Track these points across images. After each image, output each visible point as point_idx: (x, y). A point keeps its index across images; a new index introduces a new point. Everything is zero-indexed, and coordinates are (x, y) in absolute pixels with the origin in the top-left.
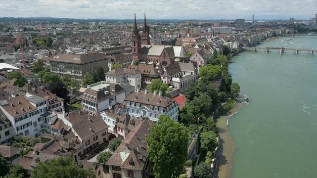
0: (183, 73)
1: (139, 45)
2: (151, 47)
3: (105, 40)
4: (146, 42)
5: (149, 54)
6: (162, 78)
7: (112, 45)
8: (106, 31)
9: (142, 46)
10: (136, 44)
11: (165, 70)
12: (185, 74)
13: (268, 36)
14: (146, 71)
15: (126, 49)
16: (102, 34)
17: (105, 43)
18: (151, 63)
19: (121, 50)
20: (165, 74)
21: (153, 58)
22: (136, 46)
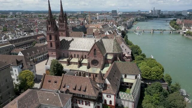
0: (123, 76)
1: (57, 38)
2: (73, 40)
3: (18, 27)
4: (64, 33)
5: (70, 49)
6: (105, 96)
7: (25, 32)
8: (20, 19)
9: (61, 38)
10: (53, 37)
11: (108, 82)
12: (126, 76)
13: (134, 21)
14: (78, 88)
15: (38, 38)
16: (17, 22)
17: (18, 29)
18: (75, 60)
19: (34, 39)
20: (110, 89)
21: (76, 54)
22: (53, 40)
